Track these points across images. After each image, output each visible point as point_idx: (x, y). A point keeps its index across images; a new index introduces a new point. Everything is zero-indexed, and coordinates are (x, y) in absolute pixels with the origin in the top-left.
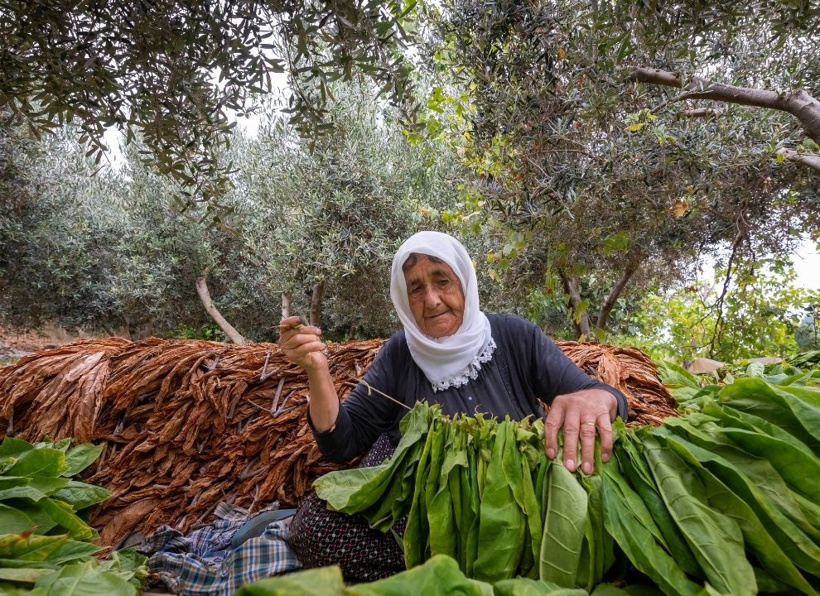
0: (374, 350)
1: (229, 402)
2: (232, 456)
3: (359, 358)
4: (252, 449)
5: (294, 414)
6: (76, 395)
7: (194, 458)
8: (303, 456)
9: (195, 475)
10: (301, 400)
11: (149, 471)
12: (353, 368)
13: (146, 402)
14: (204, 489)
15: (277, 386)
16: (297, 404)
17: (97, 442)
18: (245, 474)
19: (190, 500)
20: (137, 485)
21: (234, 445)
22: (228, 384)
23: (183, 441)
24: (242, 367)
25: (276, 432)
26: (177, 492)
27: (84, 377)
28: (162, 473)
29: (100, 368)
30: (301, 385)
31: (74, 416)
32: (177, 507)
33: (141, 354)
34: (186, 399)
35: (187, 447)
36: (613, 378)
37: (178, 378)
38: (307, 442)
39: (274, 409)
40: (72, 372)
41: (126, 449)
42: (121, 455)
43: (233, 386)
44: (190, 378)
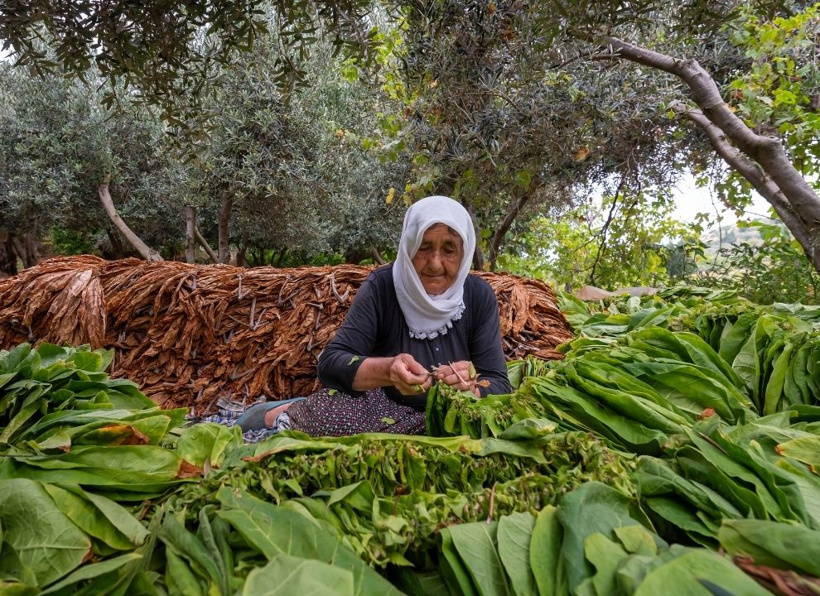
0: (328, 276)
1: (215, 317)
2: (224, 361)
3: (317, 282)
4: (238, 356)
5: (269, 328)
6: (83, 309)
7: (190, 363)
8: (283, 363)
9: (195, 376)
10: (273, 317)
11: (157, 371)
12: (313, 290)
13: (141, 315)
14: (205, 387)
15: (250, 305)
16: (270, 320)
17: (108, 348)
18: (234, 377)
19: (196, 395)
20: (149, 382)
21: (224, 352)
22: (212, 302)
23: (183, 348)
24: (219, 287)
25: (255, 342)
26: (183, 389)
27: (84, 292)
28: (169, 374)
29: (94, 286)
30: (270, 304)
31: (86, 325)
32: (186, 400)
33: (127, 273)
34: (178, 314)
35: (186, 353)
36: (524, 305)
37: (167, 296)
38: (284, 351)
39: (252, 324)
40: (74, 287)
41: (133, 353)
42: (131, 357)
43: (216, 304)
44: (178, 296)
